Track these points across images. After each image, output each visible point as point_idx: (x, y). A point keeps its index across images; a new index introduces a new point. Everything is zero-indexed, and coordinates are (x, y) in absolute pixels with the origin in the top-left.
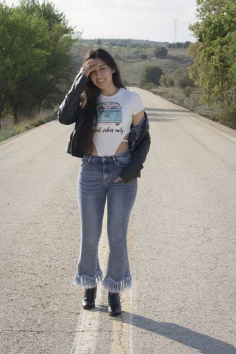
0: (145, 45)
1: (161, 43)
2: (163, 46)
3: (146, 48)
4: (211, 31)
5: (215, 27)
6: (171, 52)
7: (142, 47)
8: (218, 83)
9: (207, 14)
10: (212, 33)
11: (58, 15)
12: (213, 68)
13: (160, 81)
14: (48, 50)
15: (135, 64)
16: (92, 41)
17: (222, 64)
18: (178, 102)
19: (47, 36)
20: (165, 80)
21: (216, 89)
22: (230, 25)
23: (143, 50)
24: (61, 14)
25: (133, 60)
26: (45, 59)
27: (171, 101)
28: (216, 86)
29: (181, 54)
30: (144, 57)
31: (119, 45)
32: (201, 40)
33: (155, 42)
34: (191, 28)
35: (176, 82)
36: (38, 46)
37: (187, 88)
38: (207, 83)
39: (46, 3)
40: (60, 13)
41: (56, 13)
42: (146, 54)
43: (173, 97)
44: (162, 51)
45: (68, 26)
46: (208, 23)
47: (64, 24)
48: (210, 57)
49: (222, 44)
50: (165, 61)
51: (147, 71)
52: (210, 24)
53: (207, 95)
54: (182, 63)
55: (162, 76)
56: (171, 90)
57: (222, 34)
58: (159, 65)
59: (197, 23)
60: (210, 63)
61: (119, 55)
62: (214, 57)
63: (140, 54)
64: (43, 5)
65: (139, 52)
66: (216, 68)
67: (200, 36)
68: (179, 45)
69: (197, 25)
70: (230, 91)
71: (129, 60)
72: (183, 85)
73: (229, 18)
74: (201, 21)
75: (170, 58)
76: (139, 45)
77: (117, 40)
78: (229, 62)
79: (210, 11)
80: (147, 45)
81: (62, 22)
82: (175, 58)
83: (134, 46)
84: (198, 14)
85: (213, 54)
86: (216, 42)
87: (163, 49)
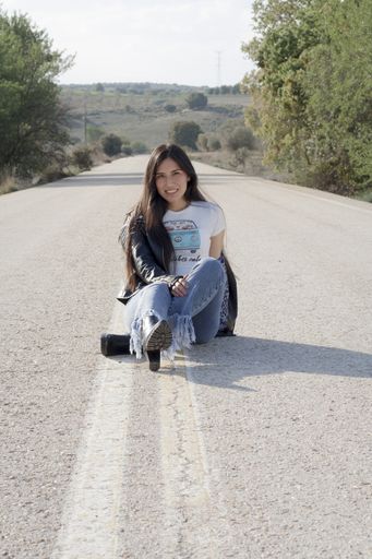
0: (172, 91)
1: (196, 88)
2: (201, 92)
3: (173, 96)
4: (277, 48)
5: (283, 44)
6: (212, 101)
7: (168, 93)
8: (291, 131)
9: (270, 26)
10: (279, 52)
11: (36, 33)
12: (281, 106)
13: (197, 144)
14: (22, 82)
15: (158, 120)
16: (88, 87)
17: (296, 98)
18: (229, 166)
19: (21, 63)
20: (206, 141)
21: (288, 140)
22: (307, 39)
23: (170, 98)
24: (42, 32)
25: (153, 114)
26: (18, 96)
27: (217, 166)
28: (288, 135)
29: (229, 103)
30: (171, 109)
31: (131, 91)
32: (261, 65)
33: (187, 88)
34: (246, 49)
35: (223, 143)
36: (7, 77)
37: (241, 150)
38: (274, 132)
39: (18, 16)
40: (39, 30)
41: (33, 31)
42: (174, 104)
43: (219, 161)
44: (198, 100)
45: (53, 50)
46: (272, 37)
47: (46, 47)
48: (276, 90)
49: (295, 68)
50: (204, 114)
51: (176, 129)
52: (275, 38)
53: (275, 151)
54: (231, 116)
55: (200, 136)
56: (215, 155)
57: (295, 54)
58: (195, 120)
59: (255, 39)
60: (277, 100)
61: (132, 106)
62: (284, 88)
63: (165, 104)
64: (14, 19)
65: (162, 102)
66: (287, 106)
67: (261, 58)
68: (225, 90)
69: (255, 43)
70: (311, 141)
71: (148, 114)
72: (234, 146)
73: (305, 27)
74: (260, 36)
75: (211, 109)
76: (162, 90)
77: (128, 85)
78: (307, 91)
79: (273, 20)
80: (175, 90)
81: (43, 43)
82: (220, 110)
83: (155, 93)
84: (256, 25)
85: (281, 84)
86: (284, 66)
87: (201, 95)
